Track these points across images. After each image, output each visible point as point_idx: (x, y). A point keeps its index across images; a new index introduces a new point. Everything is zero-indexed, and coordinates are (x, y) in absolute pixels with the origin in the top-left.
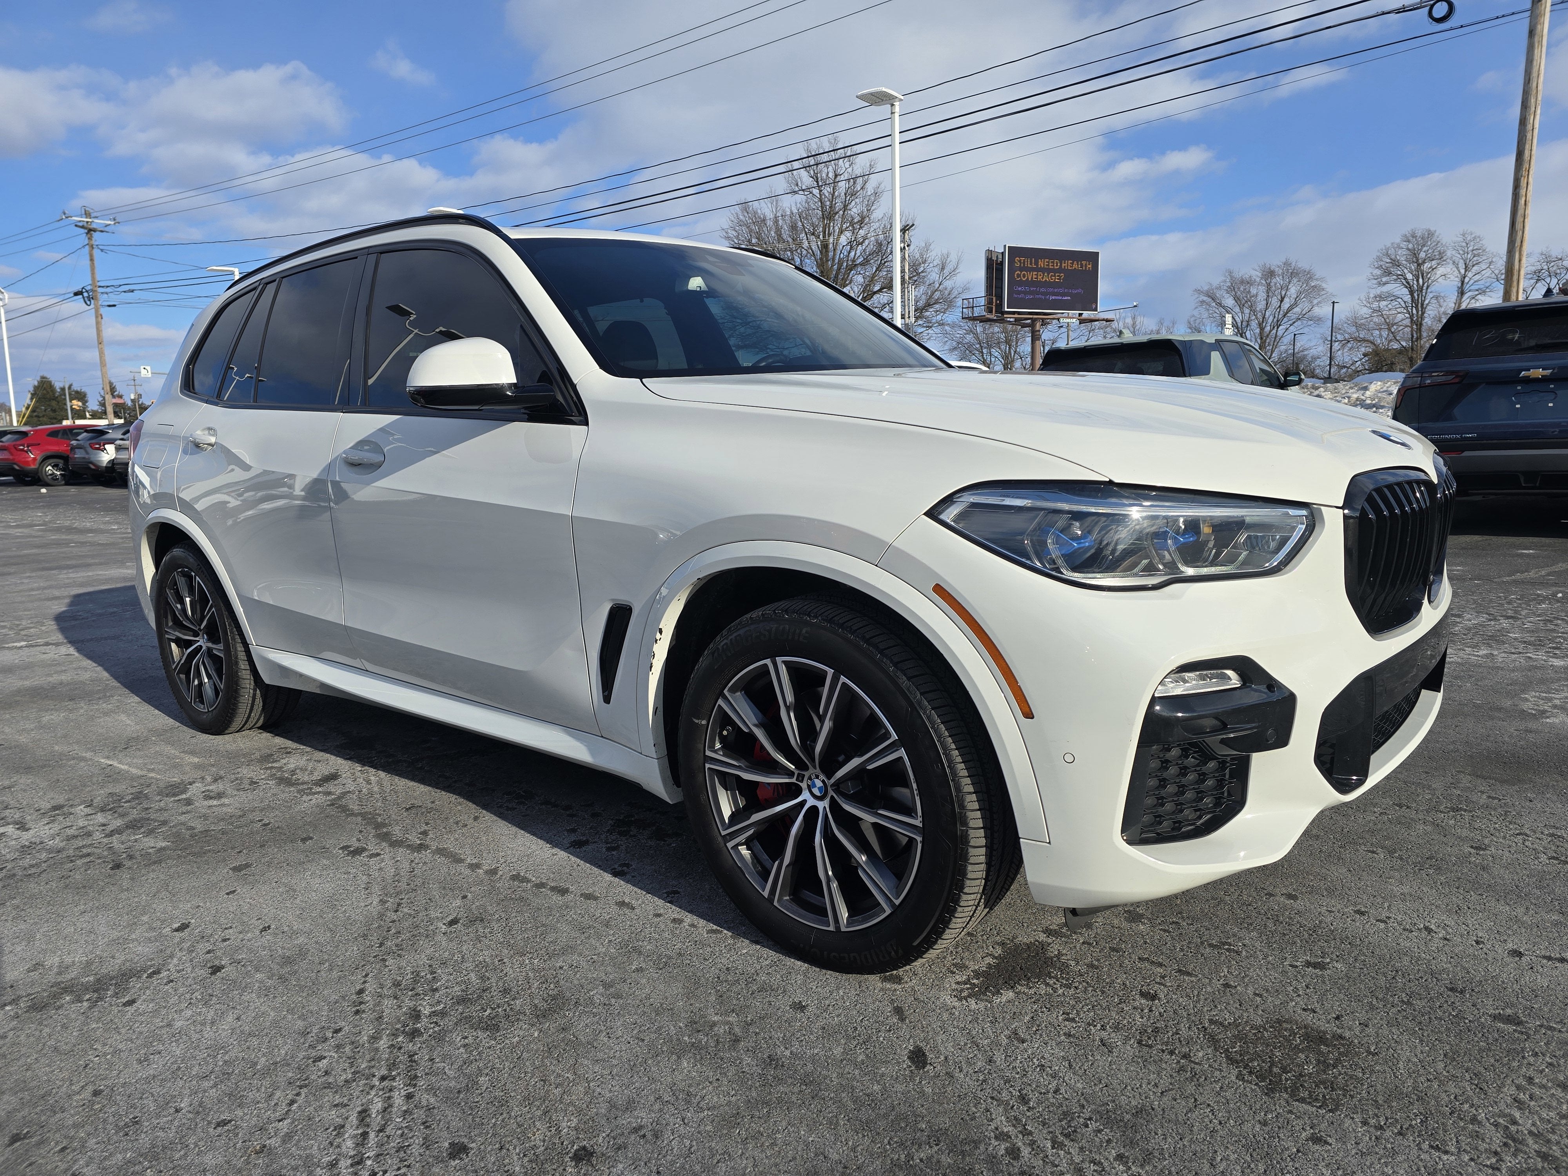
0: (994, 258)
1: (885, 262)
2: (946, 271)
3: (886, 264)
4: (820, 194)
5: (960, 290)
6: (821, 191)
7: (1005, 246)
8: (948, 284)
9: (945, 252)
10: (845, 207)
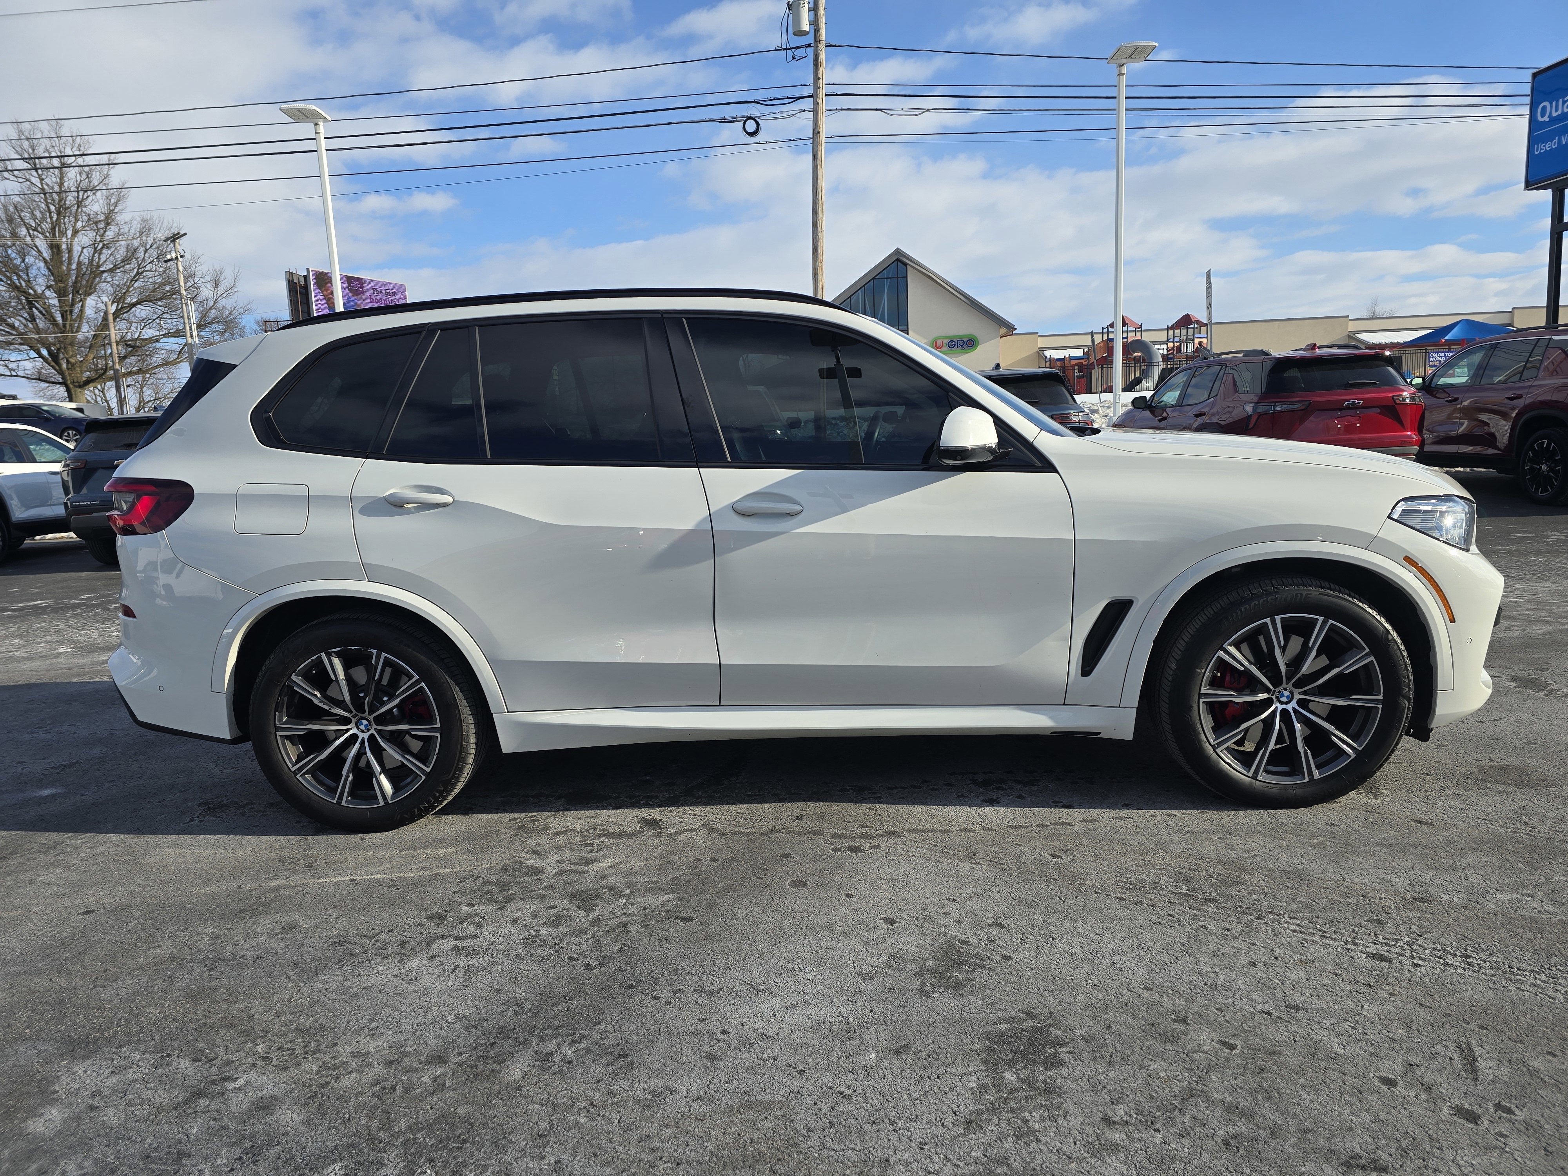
0: (296, 281)
1: (142, 272)
2: (221, 289)
3: (144, 274)
4: (42, 184)
5: (241, 310)
6: (43, 179)
7: (308, 270)
8: (222, 302)
9: (217, 268)
10: (79, 203)
